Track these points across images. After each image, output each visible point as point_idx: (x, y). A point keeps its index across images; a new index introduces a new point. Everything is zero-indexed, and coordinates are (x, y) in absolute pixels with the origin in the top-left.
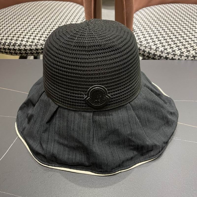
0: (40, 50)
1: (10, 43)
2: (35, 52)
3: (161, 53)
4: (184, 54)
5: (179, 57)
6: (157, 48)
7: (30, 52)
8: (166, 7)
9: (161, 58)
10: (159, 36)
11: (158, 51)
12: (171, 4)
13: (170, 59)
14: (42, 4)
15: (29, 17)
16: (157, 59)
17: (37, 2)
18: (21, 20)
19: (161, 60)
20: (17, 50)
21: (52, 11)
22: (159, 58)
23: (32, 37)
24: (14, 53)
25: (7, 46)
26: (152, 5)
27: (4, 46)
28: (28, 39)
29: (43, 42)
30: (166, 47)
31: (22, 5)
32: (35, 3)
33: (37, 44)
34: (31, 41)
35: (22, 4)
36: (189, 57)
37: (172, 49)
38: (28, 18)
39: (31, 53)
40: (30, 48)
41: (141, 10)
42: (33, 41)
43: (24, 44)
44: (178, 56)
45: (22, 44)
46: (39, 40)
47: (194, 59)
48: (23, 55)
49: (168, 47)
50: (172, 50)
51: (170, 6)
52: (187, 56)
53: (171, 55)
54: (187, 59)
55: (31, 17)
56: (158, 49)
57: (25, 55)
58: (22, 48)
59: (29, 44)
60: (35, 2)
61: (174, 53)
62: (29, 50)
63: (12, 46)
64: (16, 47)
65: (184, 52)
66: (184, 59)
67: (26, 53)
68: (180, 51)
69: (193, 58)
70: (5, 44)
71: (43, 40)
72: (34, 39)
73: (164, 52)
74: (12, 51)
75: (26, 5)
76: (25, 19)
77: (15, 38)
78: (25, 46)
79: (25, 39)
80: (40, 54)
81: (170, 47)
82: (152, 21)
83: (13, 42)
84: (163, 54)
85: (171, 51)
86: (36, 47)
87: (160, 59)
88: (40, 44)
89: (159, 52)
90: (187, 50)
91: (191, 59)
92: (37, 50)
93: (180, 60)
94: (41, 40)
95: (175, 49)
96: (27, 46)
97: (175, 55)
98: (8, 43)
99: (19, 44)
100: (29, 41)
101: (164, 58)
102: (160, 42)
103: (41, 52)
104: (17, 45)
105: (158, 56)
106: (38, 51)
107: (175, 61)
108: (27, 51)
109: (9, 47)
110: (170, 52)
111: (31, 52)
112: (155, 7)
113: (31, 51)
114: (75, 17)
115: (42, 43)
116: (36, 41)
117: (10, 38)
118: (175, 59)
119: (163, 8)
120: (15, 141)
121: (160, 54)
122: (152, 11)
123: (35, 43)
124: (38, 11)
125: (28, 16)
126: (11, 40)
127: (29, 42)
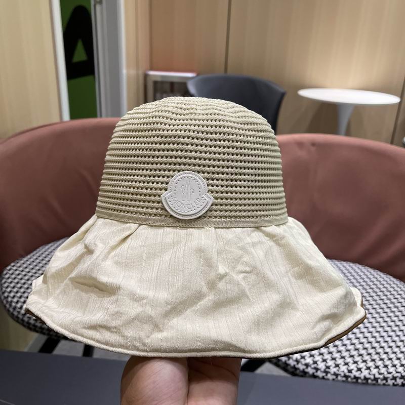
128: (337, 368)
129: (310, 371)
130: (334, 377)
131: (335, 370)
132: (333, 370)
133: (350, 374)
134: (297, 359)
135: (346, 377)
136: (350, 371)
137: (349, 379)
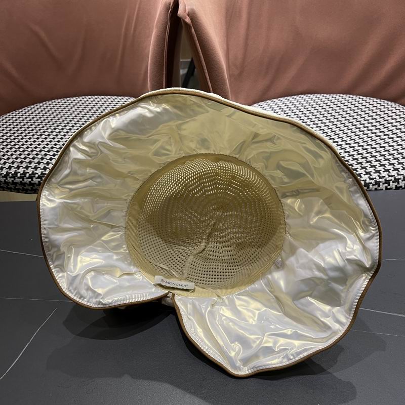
1: (25, 173)
12: (302, 96)
24: (30, 191)
25: (18, 178)
27: (15, 180)
63: (27, 178)
64: (34, 179)
70: (17, 176)
74: (27, 187)
77: (33, 165)
83: (30, 171)
98: (21, 174)
99: (39, 174)
104: (37, 176)
109: (23, 180)
117: (24, 165)
126: (27, 167)
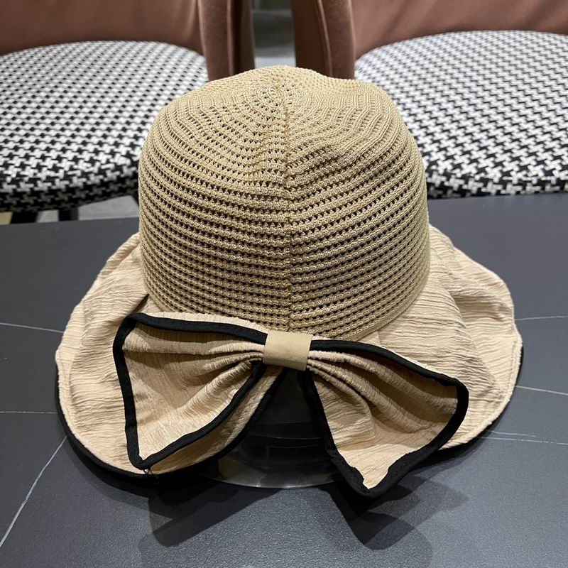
0: (81, 190)
2: (66, 198)
3: (444, 179)
4: (510, 176)
5: (500, 187)
6: (432, 163)
7: (49, 200)
8: (439, 42)
9: (445, 193)
10: (431, 129)
11: (435, 173)
13: (473, 195)
14: (74, 53)
15: (37, 94)
16: (435, 195)
17: (59, 48)
18: (15, 102)
19: (447, 198)
20: (8, 197)
21: (106, 70)
22: (440, 192)
23: (53, 154)
26: (399, 40)
28: (40, 161)
29: (88, 168)
30: (459, 160)
31: (12, 59)
32: (51, 50)
33: (70, 173)
34: (50, 167)
35: (10, 55)
36: (528, 184)
37: (475, 164)
38: (34, 97)
39: (53, 202)
40: (49, 187)
41: (367, 56)
42: (59, 165)
43: (31, 176)
44: (495, 183)
45: (25, 176)
46: (76, 160)
47: (543, 189)
48: (29, 208)
49: (465, 159)
50: (476, 168)
51: (451, 41)
52: (522, 184)
53: (476, 181)
54: (523, 192)
55: (43, 94)
56: (434, 167)
57: (35, 209)
58: (25, 187)
59: (44, 174)
60: (52, 47)
61: (482, 175)
62: (46, 194)
65: (512, 170)
66: (513, 192)
67: (36, 203)
68: (500, 168)
69: (538, 188)
71: (87, 159)
72: (59, 159)
73: (453, 176)
75: (24, 59)
76: (25, 100)
78: (34, 180)
79: (33, 162)
80: (80, 202)
81: (469, 159)
82: (407, 87)
84: (452, 180)
85: (474, 171)
86: (67, 182)
87: (444, 196)
88: (78, 173)
89: (439, 175)
90: (518, 165)
91: (533, 191)
92: (70, 190)
93: (503, 197)
94: (81, 162)
95: (483, 163)
96: (39, 182)
97: (485, 181)
100: (46, 166)
101: (454, 192)
102: (438, 147)
103: (83, 196)
105: (436, 189)
106: (74, 193)
107: (487, 198)
108: (39, 197)
110: (472, 175)
111: (52, 200)
112: (408, 46)
113: (52, 197)
114: (177, 87)
115: (87, 170)
116: (66, 165)
118: (489, 194)
119: (432, 47)
120: (30, 493)
121: (442, 183)
122: (400, 56)
123: (65, 172)
124: (64, 73)
125: (34, 90)
127: (45, 169)
128: (524, 172)
129: (473, 186)
130: (519, 188)
131: (521, 175)
132: (516, 177)
133: (549, 178)
134: (446, 170)
135: (541, 183)
136: (549, 173)
137: (548, 188)
